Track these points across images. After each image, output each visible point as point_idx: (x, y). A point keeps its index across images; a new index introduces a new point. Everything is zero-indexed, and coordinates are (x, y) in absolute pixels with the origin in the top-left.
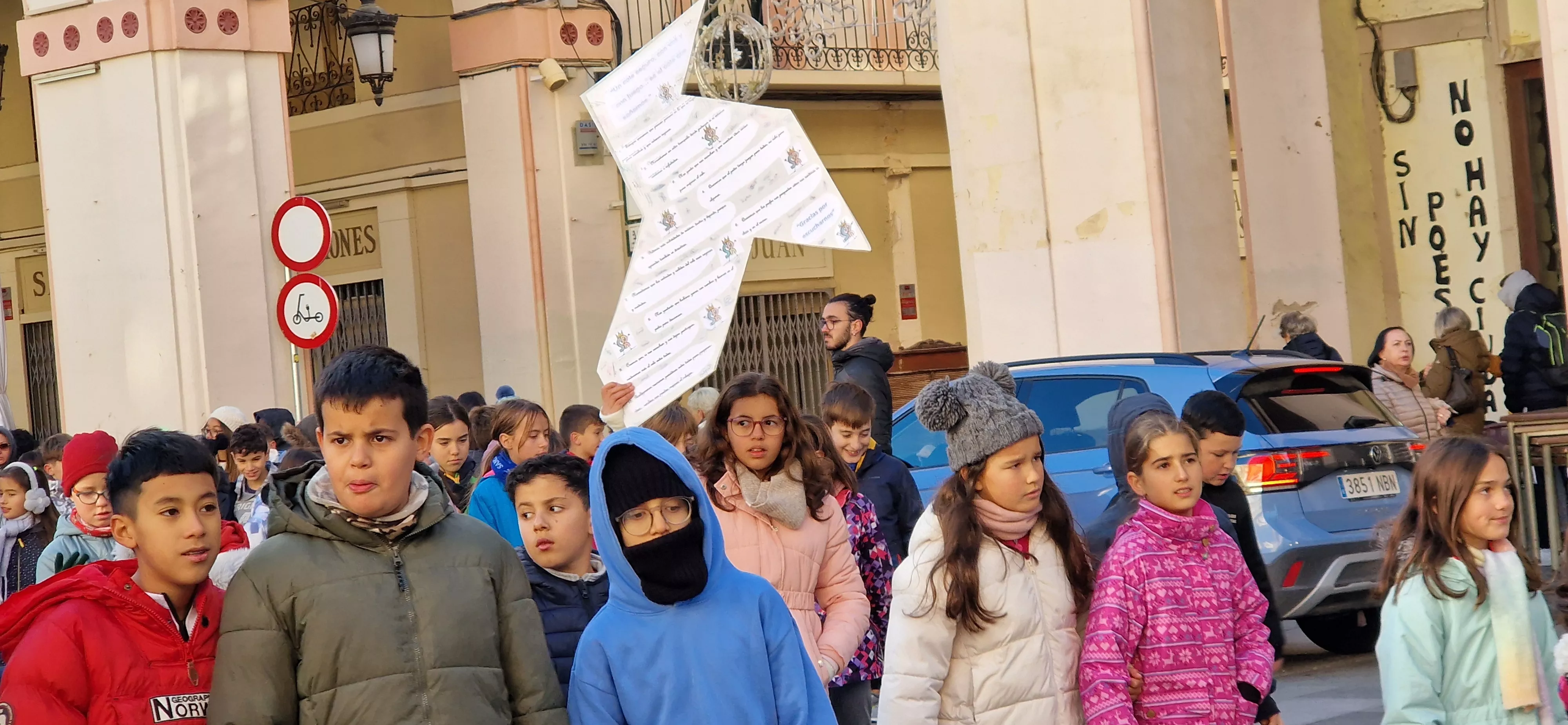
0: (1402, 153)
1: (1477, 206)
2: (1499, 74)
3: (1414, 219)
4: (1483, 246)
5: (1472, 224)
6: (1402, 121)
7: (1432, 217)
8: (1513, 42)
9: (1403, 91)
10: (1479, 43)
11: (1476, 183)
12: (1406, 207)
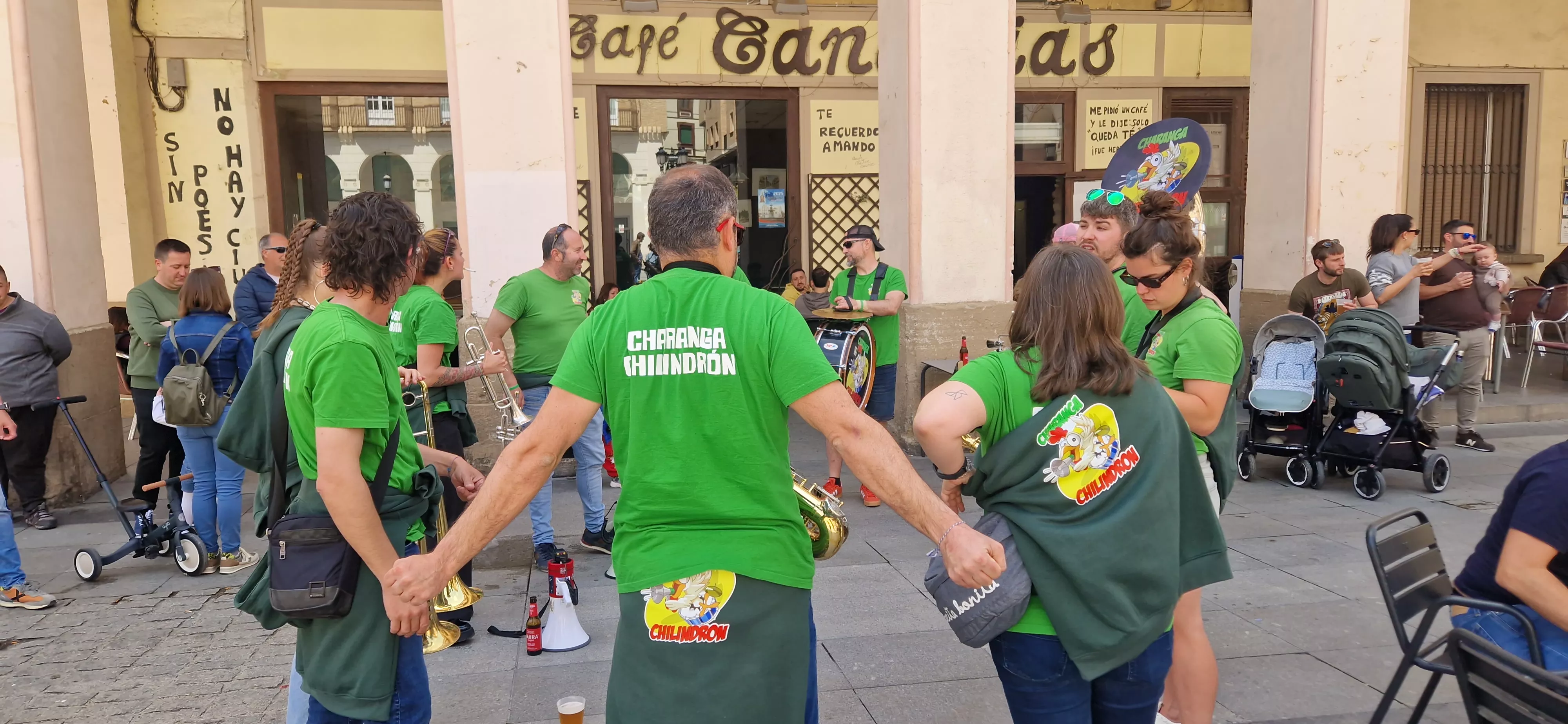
0: (173, 134)
1: (235, 178)
2: (255, 89)
3: (182, 183)
4: (240, 207)
5: (231, 190)
6: (173, 110)
7: (198, 183)
8: (269, 66)
9: (174, 88)
10: (240, 63)
11: (234, 162)
12: (175, 173)
